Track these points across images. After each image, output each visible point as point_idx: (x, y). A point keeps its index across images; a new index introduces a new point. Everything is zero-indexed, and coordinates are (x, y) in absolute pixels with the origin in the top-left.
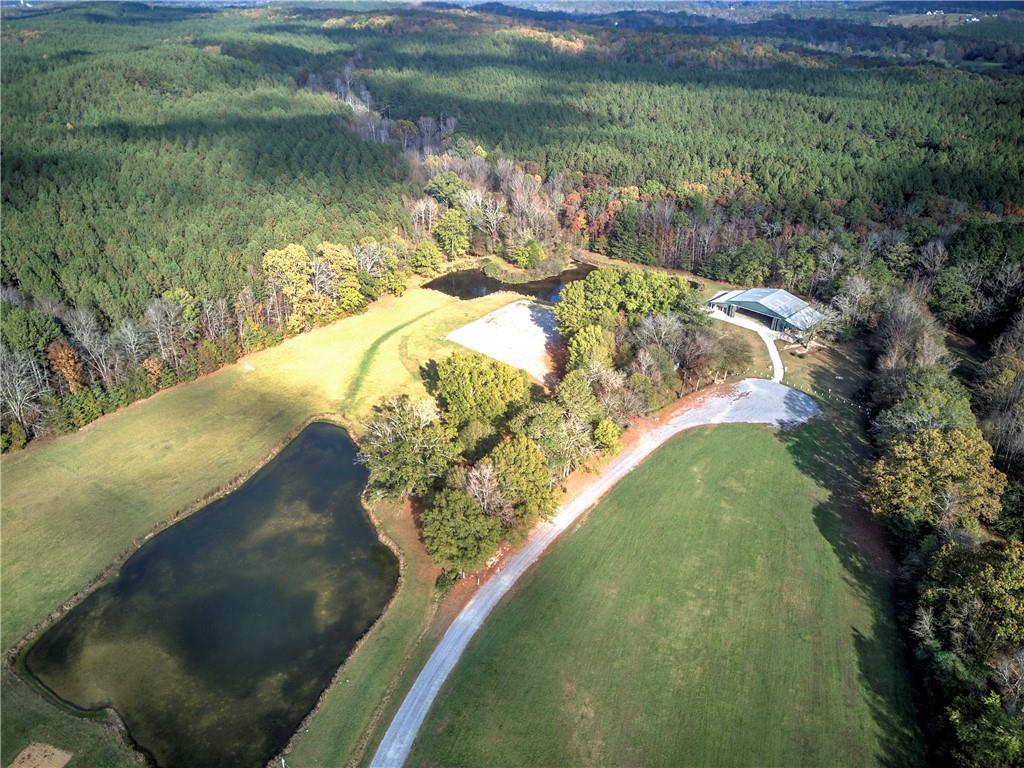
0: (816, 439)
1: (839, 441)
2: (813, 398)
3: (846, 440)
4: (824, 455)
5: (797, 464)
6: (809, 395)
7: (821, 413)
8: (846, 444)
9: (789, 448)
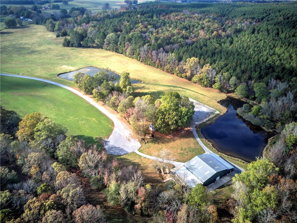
7: (108, 153)
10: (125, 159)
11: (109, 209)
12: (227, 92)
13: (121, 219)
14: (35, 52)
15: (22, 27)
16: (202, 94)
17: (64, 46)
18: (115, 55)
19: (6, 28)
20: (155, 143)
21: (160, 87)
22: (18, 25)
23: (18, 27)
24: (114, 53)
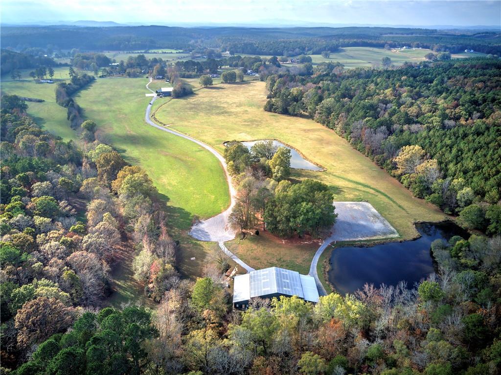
0: (183, 221)
1: (174, 224)
2: (198, 240)
3: (171, 225)
4: (177, 216)
5: (184, 209)
6: (200, 241)
7: (188, 234)
8: (171, 223)
9: (190, 214)
10: (200, 245)
11: (132, 282)
12: (450, 213)
13: (133, 294)
14: (226, 112)
15: (243, 82)
16: (400, 206)
17: (266, 110)
18: (322, 129)
19: (222, 83)
20: (253, 242)
21: (342, 181)
22: (238, 80)
23: (237, 82)
24: (324, 128)
